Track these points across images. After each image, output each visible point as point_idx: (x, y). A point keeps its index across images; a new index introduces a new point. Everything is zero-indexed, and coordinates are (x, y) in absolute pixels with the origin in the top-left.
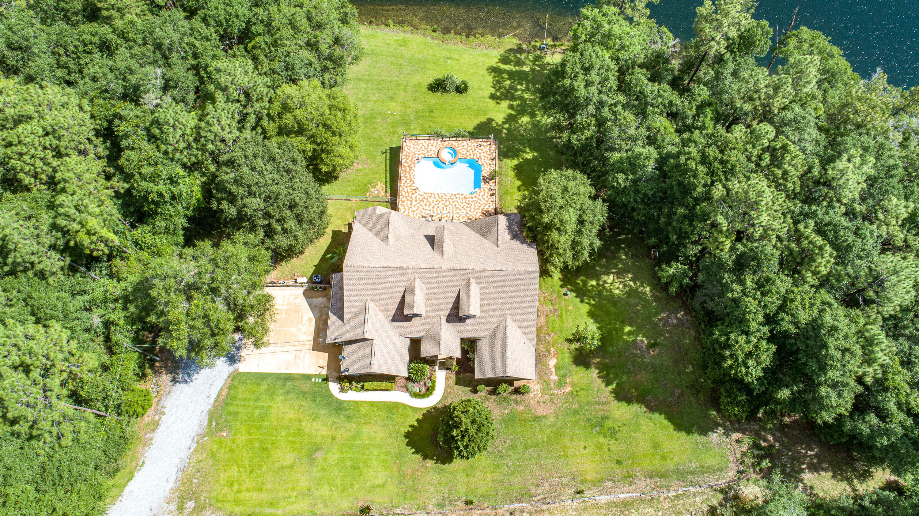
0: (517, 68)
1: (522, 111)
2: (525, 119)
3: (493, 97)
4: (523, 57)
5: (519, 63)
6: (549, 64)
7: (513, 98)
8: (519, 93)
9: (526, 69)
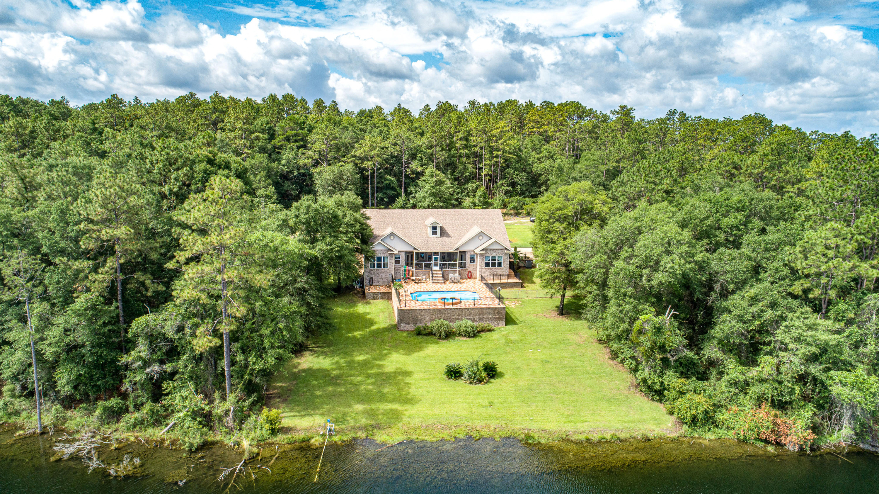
0: (373, 406)
1: (365, 364)
2: (361, 358)
3: (408, 374)
4: (364, 421)
5: (371, 414)
6: (323, 415)
7: (378, 375)
8: (370, 381)
9: (359, 407)
